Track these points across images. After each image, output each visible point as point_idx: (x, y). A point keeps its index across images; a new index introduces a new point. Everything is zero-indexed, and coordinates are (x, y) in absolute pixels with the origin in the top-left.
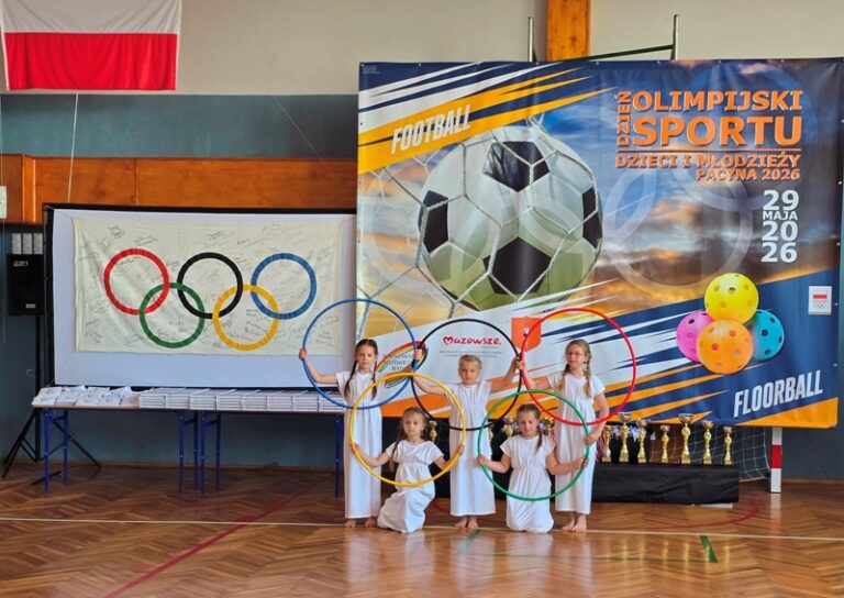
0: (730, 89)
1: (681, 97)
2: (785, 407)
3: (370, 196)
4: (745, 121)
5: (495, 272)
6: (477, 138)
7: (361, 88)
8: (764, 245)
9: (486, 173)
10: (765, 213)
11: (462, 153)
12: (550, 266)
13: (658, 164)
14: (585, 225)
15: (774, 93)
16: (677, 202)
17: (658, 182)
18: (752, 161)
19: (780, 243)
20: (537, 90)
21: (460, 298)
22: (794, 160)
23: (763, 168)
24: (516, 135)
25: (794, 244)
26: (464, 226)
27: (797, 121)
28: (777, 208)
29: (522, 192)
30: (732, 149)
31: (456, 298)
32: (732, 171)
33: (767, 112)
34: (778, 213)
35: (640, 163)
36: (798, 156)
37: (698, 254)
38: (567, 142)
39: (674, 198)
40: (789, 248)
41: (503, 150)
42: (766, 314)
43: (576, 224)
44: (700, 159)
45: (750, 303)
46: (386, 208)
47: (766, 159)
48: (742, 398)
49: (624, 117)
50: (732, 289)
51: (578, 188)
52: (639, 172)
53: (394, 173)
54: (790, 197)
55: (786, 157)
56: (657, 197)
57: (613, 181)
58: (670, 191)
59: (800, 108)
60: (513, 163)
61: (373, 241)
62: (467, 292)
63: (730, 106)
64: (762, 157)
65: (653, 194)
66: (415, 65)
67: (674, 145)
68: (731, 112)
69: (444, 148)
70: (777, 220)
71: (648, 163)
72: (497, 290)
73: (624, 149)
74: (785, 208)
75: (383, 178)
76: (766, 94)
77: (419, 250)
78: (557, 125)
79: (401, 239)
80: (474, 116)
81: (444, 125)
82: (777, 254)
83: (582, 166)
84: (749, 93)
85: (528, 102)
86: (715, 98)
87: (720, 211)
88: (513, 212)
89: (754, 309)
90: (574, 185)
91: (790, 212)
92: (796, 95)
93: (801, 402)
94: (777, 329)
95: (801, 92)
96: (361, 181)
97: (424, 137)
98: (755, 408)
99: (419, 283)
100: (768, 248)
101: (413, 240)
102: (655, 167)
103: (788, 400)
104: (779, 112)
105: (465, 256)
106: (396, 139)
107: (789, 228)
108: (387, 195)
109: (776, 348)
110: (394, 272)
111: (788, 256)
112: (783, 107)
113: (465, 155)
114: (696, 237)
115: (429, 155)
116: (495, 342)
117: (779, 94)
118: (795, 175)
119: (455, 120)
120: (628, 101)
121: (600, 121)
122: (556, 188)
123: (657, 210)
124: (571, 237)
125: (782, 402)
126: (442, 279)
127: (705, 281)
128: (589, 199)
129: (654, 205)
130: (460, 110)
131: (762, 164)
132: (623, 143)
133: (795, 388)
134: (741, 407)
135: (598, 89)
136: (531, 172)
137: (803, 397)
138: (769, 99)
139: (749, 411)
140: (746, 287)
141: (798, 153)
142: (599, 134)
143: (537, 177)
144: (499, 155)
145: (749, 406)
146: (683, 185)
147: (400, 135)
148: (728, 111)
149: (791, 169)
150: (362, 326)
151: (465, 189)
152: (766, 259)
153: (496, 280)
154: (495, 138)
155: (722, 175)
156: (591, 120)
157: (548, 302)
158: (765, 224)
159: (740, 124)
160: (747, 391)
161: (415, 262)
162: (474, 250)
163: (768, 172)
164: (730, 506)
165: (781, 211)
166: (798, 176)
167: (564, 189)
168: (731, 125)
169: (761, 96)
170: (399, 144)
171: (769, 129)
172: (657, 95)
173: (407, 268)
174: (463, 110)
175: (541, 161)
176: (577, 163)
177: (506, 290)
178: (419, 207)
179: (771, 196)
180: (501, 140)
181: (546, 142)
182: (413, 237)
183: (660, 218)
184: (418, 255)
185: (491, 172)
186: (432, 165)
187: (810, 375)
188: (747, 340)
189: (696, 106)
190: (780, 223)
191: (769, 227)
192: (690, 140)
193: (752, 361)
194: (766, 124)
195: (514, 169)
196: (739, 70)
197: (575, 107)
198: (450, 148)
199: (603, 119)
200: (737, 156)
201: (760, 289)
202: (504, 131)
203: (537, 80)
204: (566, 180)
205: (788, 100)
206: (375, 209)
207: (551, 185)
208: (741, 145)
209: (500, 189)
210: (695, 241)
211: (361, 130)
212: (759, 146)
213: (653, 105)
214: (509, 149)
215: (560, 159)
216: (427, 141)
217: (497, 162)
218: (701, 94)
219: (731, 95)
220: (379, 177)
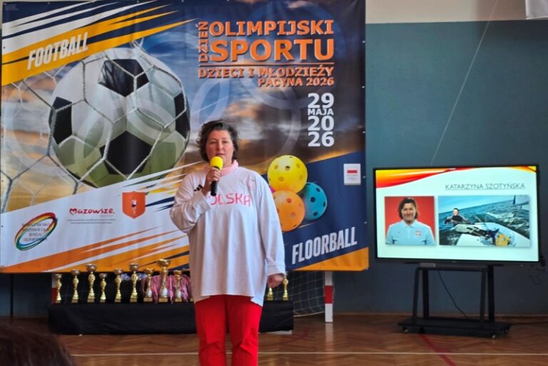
0: (281, 20)
1: (245, 26)
2: (329, 256)
3: (11, 101)
4: (293, 42)
5: (109, 157)
6: (93, 57)
7: (4, 21)
8: (310, 134)
9: (101, 83)
10: (309, 110)
11: (82, 68)
12: (151, 152)
13: (230, 75)
14: (177, 121)
15: (313, 22)
16: (245, 103)
17: (230, 88)
18: (299, 71)
19: (321, 132)
20: (137, 21)
21: (82, 178)
22: (329, 71)
23: (307, 77)
24: (123, 54)
25: (331, 133)
26: (85, 123)
27: (330, 42)
28: (318, 106)
29: (128, 97)
30: (283, 63)
31: (79, 178)
32: (285, 79)
33: (308, 36)
34: (319, 110)
35: (216, 74)
36: (332, 68)
37: (261, 141)
38: (161, 59)
39: (242, 100)
40: (328, 136)
41: (113, 66)
42: (313, 186)
43: (170, 121)
44: (261, 71)
45: (301, 178)
46: (24, 111)
47: (309, 70)
48: (298, 249)
49: (203, 41)
50: (288, 167)
51: (171, 94)
52: (216, 81)
53: (29, 84)
54: (327, 98)
55: (323, 69)
56: (230, 99)
57: (196, 89)
58: (240, 95)
59: (332, 32)
60: (121, 76)
61: (13, 136)
62: (87, 174)
63: (281, 32)
64: (306, 69)
65: (227, 97)
66: (46, 3)
67: (241, 61)
68: (282, 37)
69: (67, 65)
70: (319, 116)
71: (222, 74)
72: (111, 171)
73: (205, 64)
74: (324, 106)
75: (21, 88)
76: (307, 23)
77: (50, 142)
78: (153, 47)
79: (36, 134)
80: (90, 41)
81: (68, 48)
82: (319, 141)
83: (173, 77)
84: (294, 22)
85: (131, 30)
86: (270, 26)
87: (277, 109)
88: (121, 112)
89: (304, 181)
90: (168, 91)
91: (328, 109)
92: (329, 23)
93: (342, 252)
94: (321, 196)
95: (332, 21)
96: (4, 90)
97: (53, 57)
98: (308, 257)
99: (50, 168)
100: (313, 137)
101: (45, 135)
102: (227, 77)
103: (332, 250)
104: (316, 36)
105: (85, 146)
106: (31, 59)
107: (328, 121)
108: (25, 101)
109: (322, 211)
110: (30, 159)
111: (328, 141)
112: (320, 32)
113: (84, 70)
114: (259, 128)
115: (56, 71)
116: (110, 212)
117: (316, 23)
118: (330, 82)
119: (76, 43)
120: (206, 28)
121: (185, 44)
122: (154, 93)
123: (231, 109)
124: (167, 130)
125: (327, 251)
126: (69, 164)
127: (267, 161)
128: (179, 101)
129: (228, 106)
130: (80, 36)
131: (306, 74)
132: (203, 60)
133: (337, 241)
134: (297, 256)
135: (183, 20)
136: (135, 82)
137: (343, 247)
138: (309, 26)
139: (303, 259)
140: (298, 166)
141: (332, 66)
142: (185, 53)
143: (140, 85)
144: (110, 69)
145: (303, 256)
146: (250, 91)
147: (34, 56)
148: (280, 35)
149: (328, 78)
150: (5, 201)
151: (84, 95)
152: (312, 144)
153: (110, 164)
154: (107, 57)
155: (278, 83)
156: (179, 43)
157: (150, 180)
158: (310, 118)
159: (288, 45)
160: (301, 244)
161: (46, 151)
162: (93, 141)
163: (311, 80)
164: (290, 332)
165: (321, 108)
166: (333, 82)
167: (160, 94)
168: (283, 46)
169: (304, 24)
170: (33, 62)
171: (310, 48)
172: (227, 24)
173: (40, 156)
174: (83, 36)
175: (142, 73)
176: (169, 74)
177: (118, 171)
178: (49, 109)
179: (313, 98)
180: (112, 58)
181: (145, 59)
182: (45, 132)
183: (232, 115)
184: (49, 146)
185: (104, 82)
186: (59, 77)
187: (347, 230)
188: (300, 205)
189: (256, 32)
190: (320, 117)
191: (313, 121)
192: (253, 56)
193: (305, 221)
194: (308, 45)
195: (122, 80)
196: (287, 5)
197: (166, 34)
198: (73, 64)
199: (187, 42)
200: (287, 69)
201: (309, 167)
202: (113, 51)
203: (137, 14)
204: (162, 88)
205: (323, 27)
206: (15, 111)
207: (150, 92)
208: (290, 60)
209: (112, 95)
210: (259, 132)
211: (4, 52)
212: (303, 61)
213: (224, 32)
214: (118, 65)
215: (157, 72)
216: (55, 59)
217: (109, 74)
218: (259, 23)
219: (282, 23)
220: (18, 87)
